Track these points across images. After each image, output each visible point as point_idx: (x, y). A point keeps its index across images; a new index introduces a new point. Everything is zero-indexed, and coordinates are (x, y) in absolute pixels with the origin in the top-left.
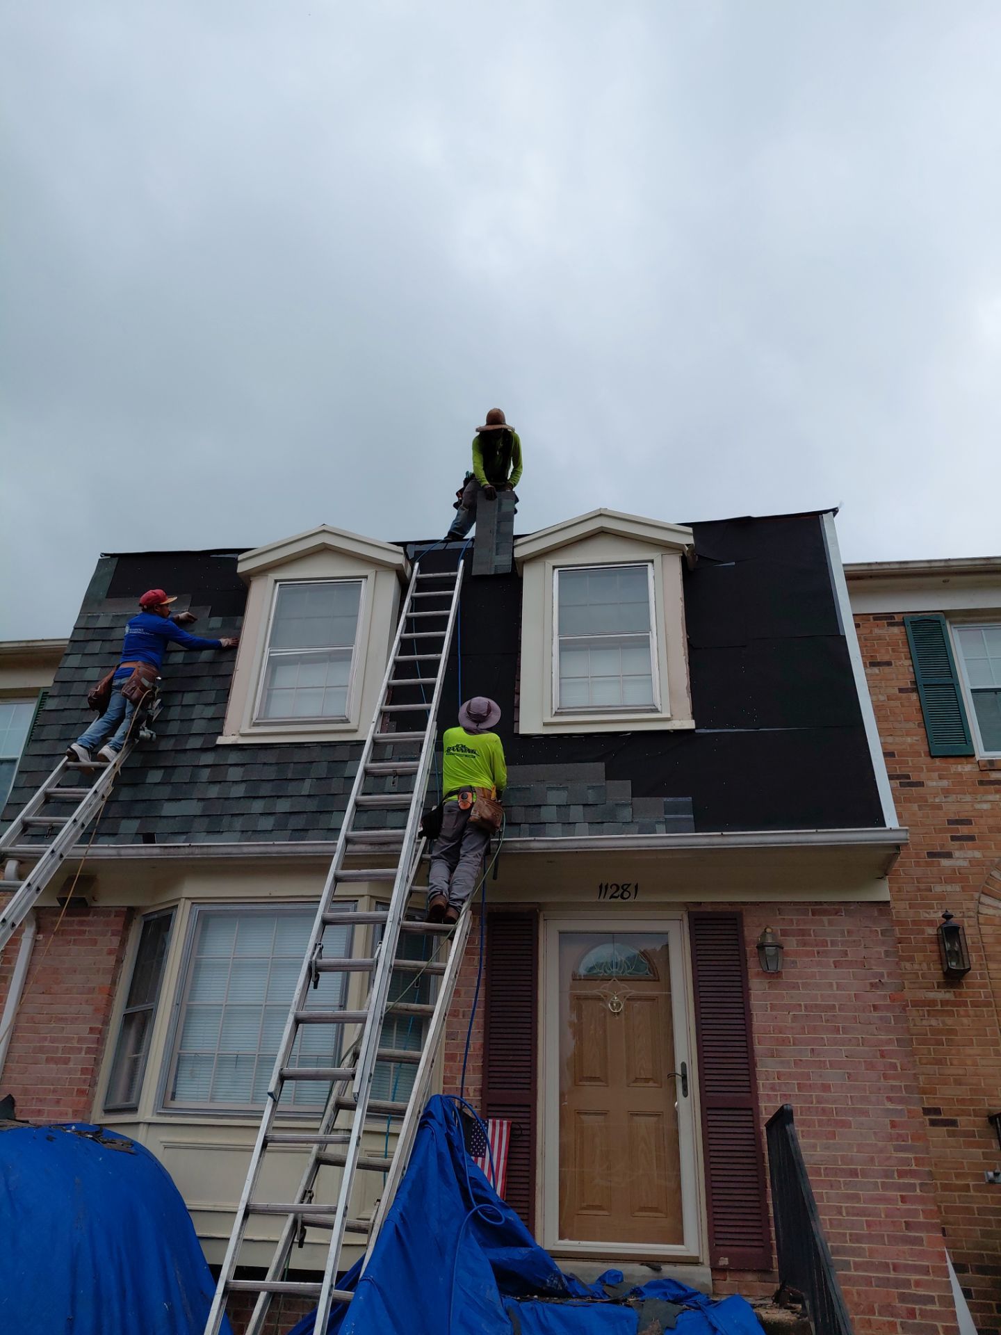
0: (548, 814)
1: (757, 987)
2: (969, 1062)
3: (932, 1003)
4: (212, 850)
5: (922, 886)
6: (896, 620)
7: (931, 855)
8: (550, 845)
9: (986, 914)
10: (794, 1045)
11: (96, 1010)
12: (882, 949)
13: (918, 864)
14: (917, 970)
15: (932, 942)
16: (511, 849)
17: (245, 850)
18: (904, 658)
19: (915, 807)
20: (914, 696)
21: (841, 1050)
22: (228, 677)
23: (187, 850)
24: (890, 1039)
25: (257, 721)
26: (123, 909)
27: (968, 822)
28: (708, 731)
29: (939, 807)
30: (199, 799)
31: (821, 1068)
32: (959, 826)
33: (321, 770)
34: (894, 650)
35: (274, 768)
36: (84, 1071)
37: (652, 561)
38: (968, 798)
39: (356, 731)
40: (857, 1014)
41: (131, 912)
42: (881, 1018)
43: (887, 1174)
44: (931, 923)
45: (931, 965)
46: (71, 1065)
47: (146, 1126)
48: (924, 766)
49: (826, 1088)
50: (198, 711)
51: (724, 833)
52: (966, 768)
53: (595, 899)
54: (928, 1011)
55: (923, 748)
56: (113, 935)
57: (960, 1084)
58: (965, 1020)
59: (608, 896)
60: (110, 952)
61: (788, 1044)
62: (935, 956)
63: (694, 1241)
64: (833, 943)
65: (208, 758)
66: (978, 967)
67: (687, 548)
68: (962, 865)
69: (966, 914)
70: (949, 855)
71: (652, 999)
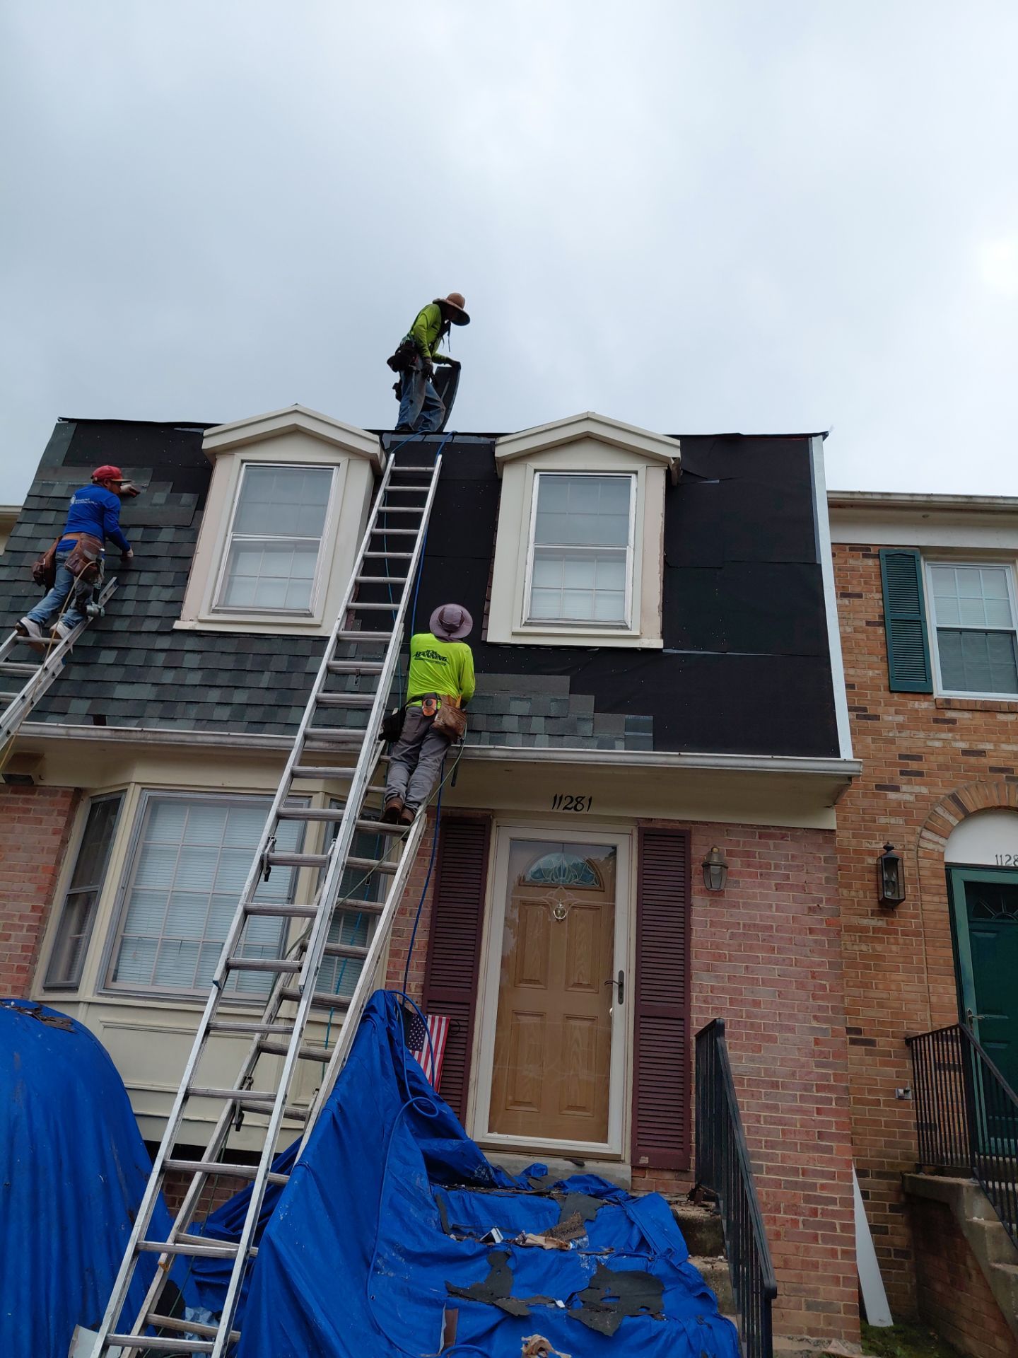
0: (509, 723)
1: (699, 904)
2: (893, 987)
3: (864, 929)
4: (164, 737)
5: (867, 817)
6: (872, 552)
7: (879, 787)
8: (509, 754)
9: (926, 848)
10: (730, 961)
11: (40, 889)
12: (823, 875)
13: (865, 795)
14: (854, 897)
15: (870, 872)
16: (471, 756)
17: (199, 738)
18: (875, 591)
19: (869, 739)
20: (881, 630)
21: (774, 969)
22: (188, 559)
23: (139, 735)
24: (822, 961)
25: (217, 608)
26: (71, 790)
27: (918, 758)
28: (676, 651)
29: (892, 741)
30: (153, 684)
31: (753, 985)
32: (909, 762)
33: (281, 663)
34: (866, 583)
35: (232, 658)
36: (24, 948)
37: (636, 473)
38: (921, 735)
39: (319, 626)
40: (793, 936)
41: (79, 793)
42: (816, 941)
43: (806, 1088)
44: (871, 853)
45: (868, 893)
46: (12, 942)
47: (86, 1006)
48: (882, 700)
49: (756, 1004)
50: (154, 593)
51: (682, 753)
52: (923, 705)
53: (549, 809)
54: (860, 936)
55: (884, 682)
56: (58, 815)
57: (883, 1007)
58: (894, 948)
59: (562, 806)
60: (55, 832)
61: (724, 960)
62: (872, 885)
63: (618, 1140)
64: (777, 866)
65: (164, 643)
66: (912, 898)
67: (673, 462)
68: (908, 799)
69: (907, 847)
70: (896, 789)
71: (597, 908)
